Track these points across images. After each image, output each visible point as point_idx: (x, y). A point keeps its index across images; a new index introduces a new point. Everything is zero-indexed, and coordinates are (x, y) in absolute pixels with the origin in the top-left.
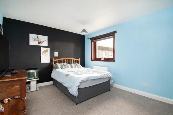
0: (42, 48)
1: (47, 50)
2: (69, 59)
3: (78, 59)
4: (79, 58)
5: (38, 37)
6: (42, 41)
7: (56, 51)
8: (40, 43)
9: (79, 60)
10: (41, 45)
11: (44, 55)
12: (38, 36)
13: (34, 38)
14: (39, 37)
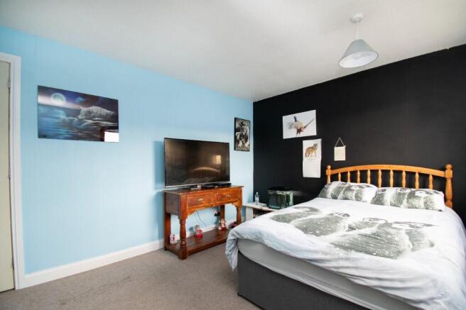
0: (304, 142)
1: (315, 145)
2: (386, 167)
3: (444, 169)
4: (449, 166)
5: (295, 118)
6: (304, 125)
7: (340, 145)
8: (299, 131)
9: (449, 173)
10: (302, 135)
11: (309, 158)
12: (296, 115)
13: (289, 123)
14: (297, 119)
